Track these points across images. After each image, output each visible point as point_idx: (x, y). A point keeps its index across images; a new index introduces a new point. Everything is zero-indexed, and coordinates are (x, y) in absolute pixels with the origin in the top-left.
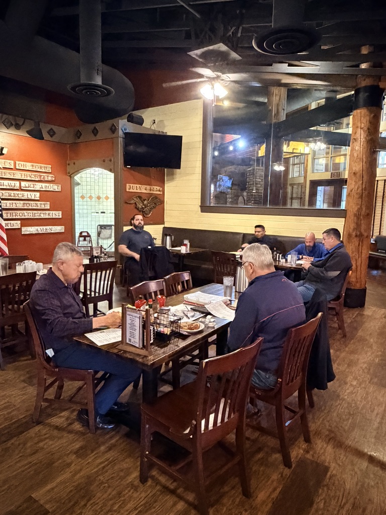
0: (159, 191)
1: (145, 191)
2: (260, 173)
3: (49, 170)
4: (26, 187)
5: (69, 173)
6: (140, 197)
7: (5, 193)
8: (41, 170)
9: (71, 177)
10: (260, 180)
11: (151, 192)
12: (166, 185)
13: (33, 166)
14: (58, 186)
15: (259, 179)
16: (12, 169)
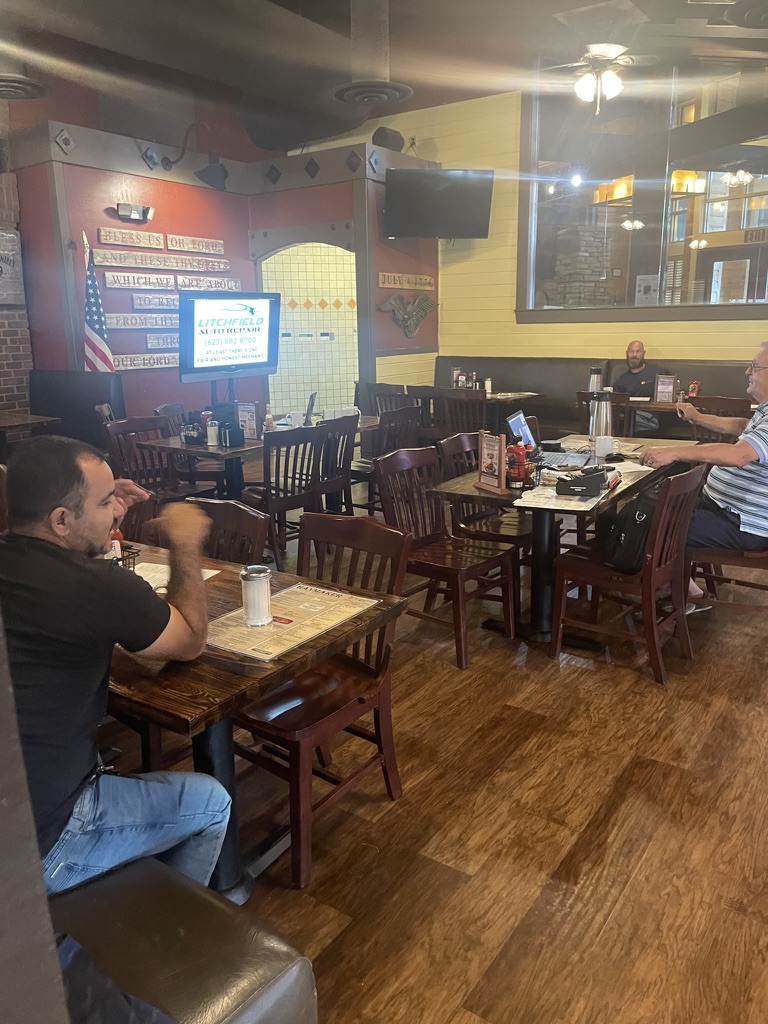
0: (430, 284)
1: (407, 286)
2: (587, 239)
3: (219, 250)
4: (185, 286)
5: (253, 255)
6: (401, 299)
7: (154, 298)
8: (207, 251)
9: (256, 264)
10: (587, 254)
11: (418, 287)
12: (440, 273)
13: (194, 242)
14: (236, 282)
15: (586, 251)
16: (161, 249)
